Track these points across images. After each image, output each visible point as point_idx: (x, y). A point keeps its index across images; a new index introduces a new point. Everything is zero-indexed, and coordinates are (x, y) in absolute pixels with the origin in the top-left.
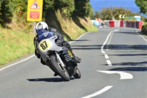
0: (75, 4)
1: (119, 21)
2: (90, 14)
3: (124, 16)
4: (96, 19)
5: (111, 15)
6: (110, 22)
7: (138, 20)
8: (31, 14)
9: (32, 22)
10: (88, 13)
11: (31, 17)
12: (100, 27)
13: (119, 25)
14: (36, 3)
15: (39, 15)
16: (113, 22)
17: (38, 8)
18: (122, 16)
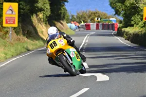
0: (50, 8)
1: (95, 24)
2: (66, 17)
3: (99, 19)
4: (72, 22)
5: (87, 18)
6: (86, 25)
7: (114, 23)
8: (6, 20)
9: (8, 28)
10: (64, 17)
11: (7, 23)
12: (77, 30)
13: (95, 28)
14: (11, 9)
15: (14, 20)
16: (89, 25)
17: (13, 13)
18: (97, 19)
